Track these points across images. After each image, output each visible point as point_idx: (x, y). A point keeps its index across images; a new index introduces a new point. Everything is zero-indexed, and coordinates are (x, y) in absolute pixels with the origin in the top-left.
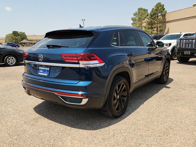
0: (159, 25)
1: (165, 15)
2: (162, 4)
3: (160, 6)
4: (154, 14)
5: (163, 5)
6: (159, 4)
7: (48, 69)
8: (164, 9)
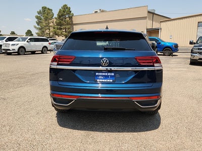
0: (67, 27)
1: (72, 17)
2: (68, 6)
3: (67, 8)
4: (62, 15)
5: (70, 8)
6: (65, 5)
7: (113, 74)
8: (70, 12)
